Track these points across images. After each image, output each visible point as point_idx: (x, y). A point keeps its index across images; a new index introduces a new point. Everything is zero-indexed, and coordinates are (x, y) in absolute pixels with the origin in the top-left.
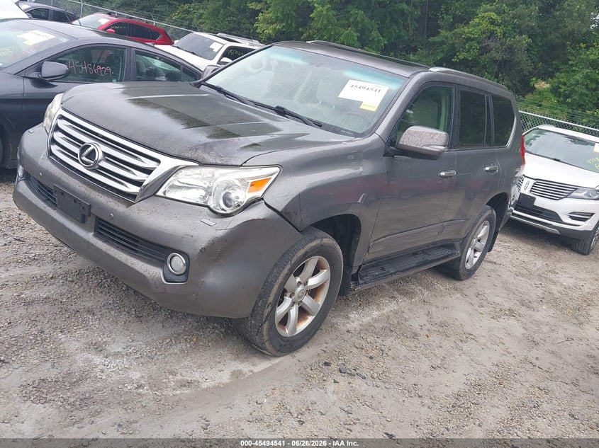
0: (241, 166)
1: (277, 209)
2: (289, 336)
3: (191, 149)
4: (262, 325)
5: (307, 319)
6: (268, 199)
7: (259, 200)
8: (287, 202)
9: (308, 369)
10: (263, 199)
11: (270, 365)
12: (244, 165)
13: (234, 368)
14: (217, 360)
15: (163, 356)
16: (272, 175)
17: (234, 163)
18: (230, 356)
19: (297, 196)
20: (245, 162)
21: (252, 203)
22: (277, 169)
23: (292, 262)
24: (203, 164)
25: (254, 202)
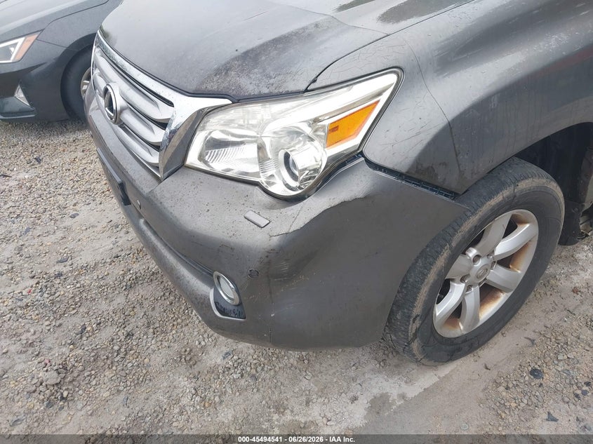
0: (306, 90)
1: (398, 168)
2: (465, 333)
3: (218, 72)
4: (409, 343)
5: (498, 297)
6: (373, 152)
7: (354, 158)
8: (420, 147)
9: (501, 389)
10: (362, 154)
11: (435, 379)
12: (312, 87)
13: (376, 391)
14: (352, 374)
15: (272, 373)
16: (380, 94)
17: (292, 87)
18: (373, 364)
19: (443, 130)
20: (314, 81)
21: (337, 168)
22: (391, 79)
23: (454, 244)
24: (240, 100)
25: (344, 164)
